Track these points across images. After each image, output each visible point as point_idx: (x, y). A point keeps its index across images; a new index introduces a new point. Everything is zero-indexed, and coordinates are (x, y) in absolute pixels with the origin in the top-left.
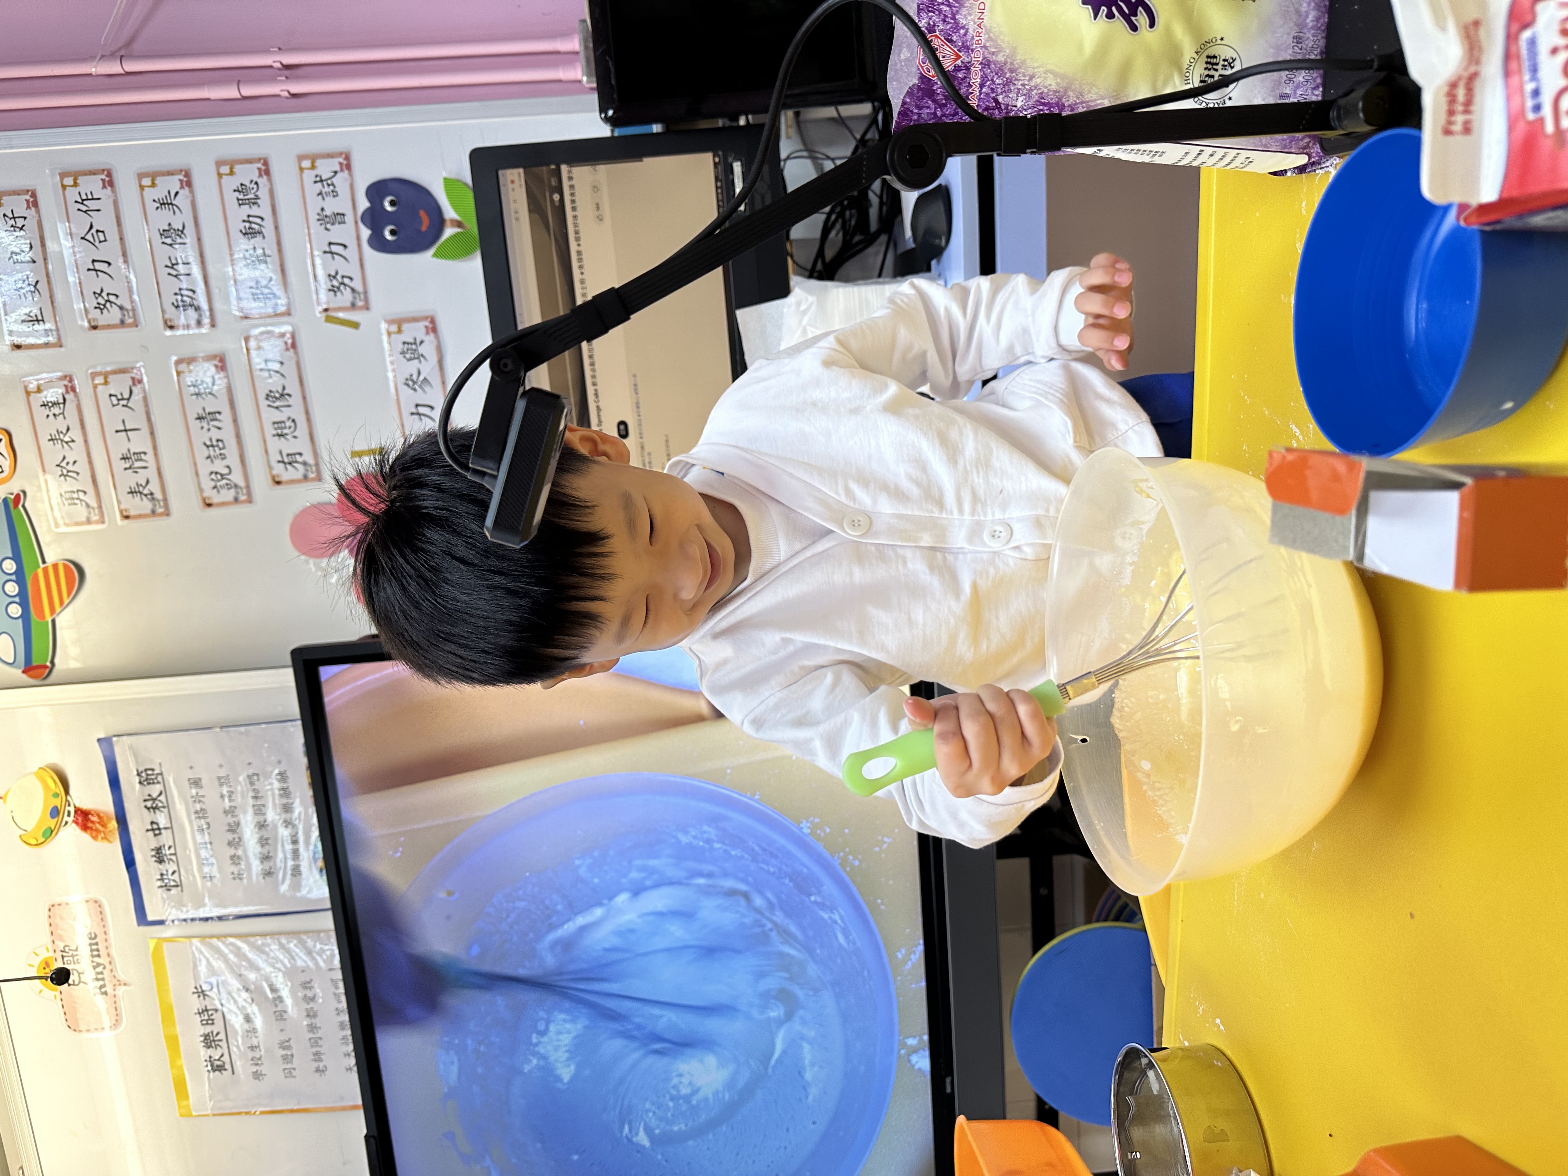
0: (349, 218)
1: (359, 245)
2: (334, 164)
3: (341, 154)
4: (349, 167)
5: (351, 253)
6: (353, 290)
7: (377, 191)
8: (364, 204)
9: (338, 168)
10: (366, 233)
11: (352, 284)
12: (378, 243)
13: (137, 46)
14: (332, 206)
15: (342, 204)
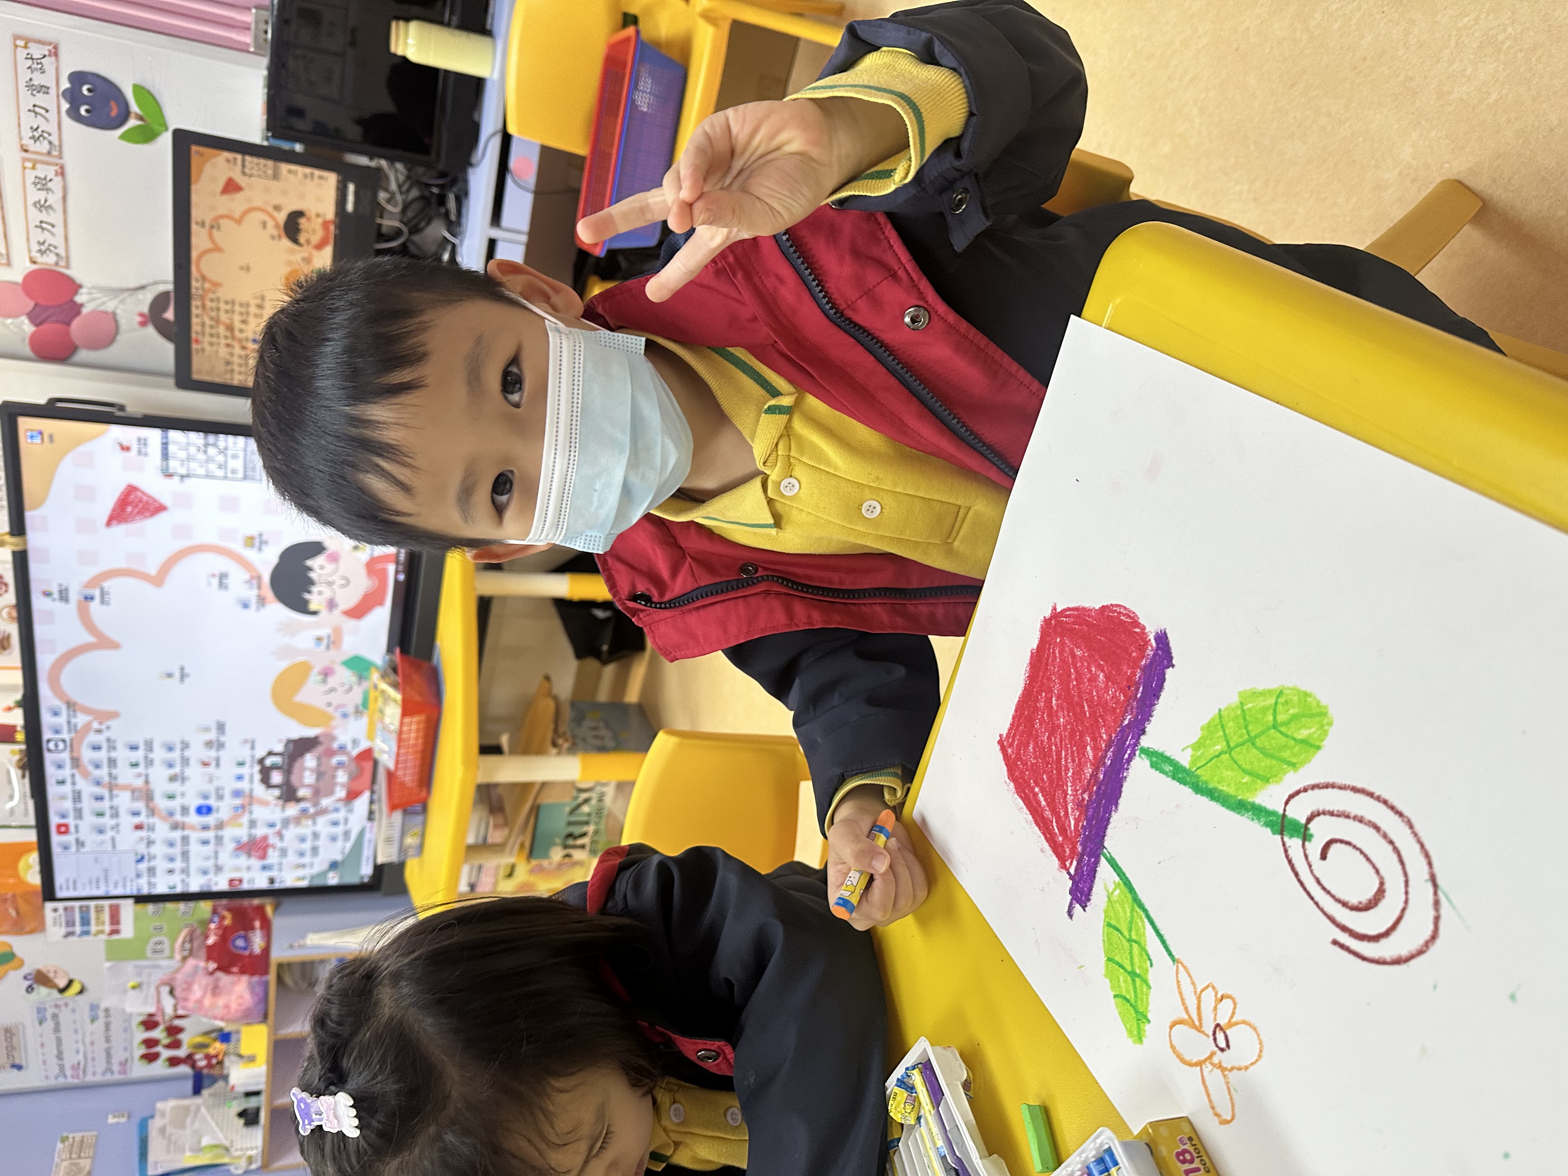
0: (53, 91)
1: (59, 112)
2: (45, 50)
3: (50, 44)
4: (56, 54)
5: (52, 116)
6: (50, 143)
7: (78, 78)
8: (65, 85)
9: (47, 53)
10: (65, 106)
11: (50, 138)
12: (74, 114)
14: (38, 79)
15: (48, 80)
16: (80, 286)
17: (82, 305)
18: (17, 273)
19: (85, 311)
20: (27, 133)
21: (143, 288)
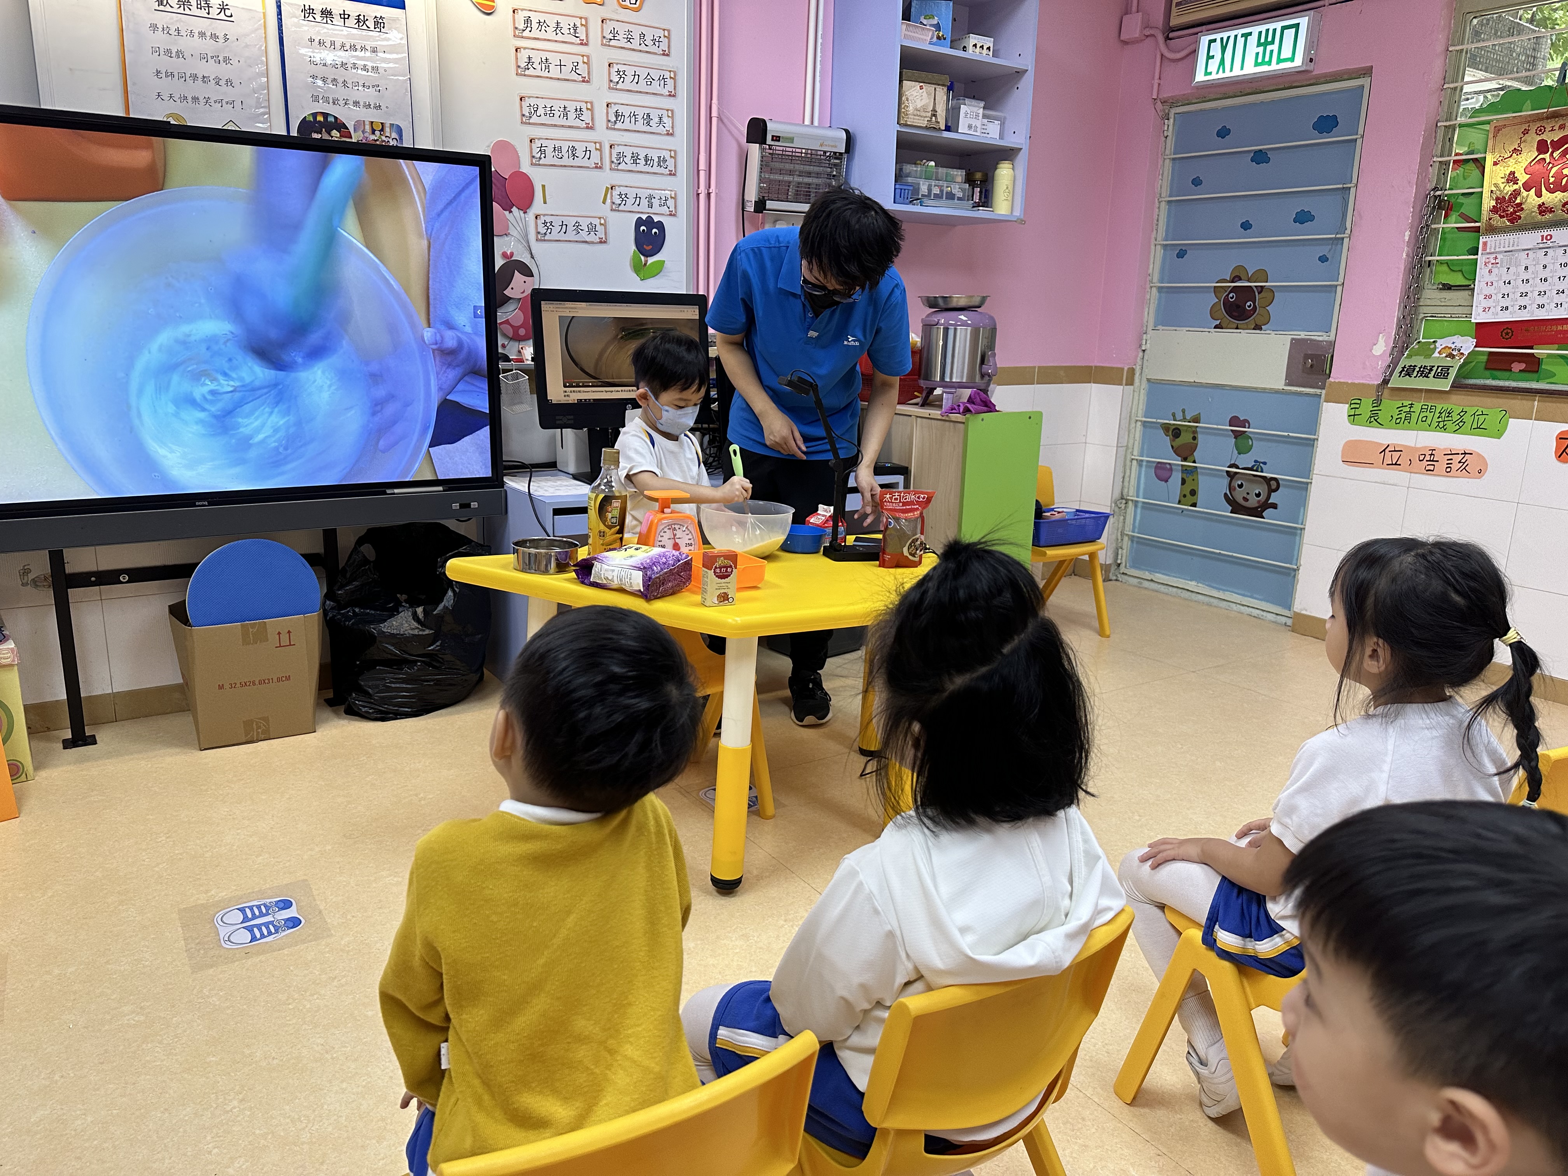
0: (650, 210)
1: (639, 212)
2: (672, 208)
3: (676, 212)
4: (670, 215)
5: (635, 208)
6: (620, 205)
7: (660, 226)
8: (656, 219)
9: (670, 209)
10: (644, 217)
11: (622, 204)
12: (639, 222)
13: (721, 125)
14: (656, 202)
15: (656, 208)
16: (525, 213)
17: (511, 212)
18: (526, 168)
19: (507, 213)
20: (624, 190)
21: (532, 257)
